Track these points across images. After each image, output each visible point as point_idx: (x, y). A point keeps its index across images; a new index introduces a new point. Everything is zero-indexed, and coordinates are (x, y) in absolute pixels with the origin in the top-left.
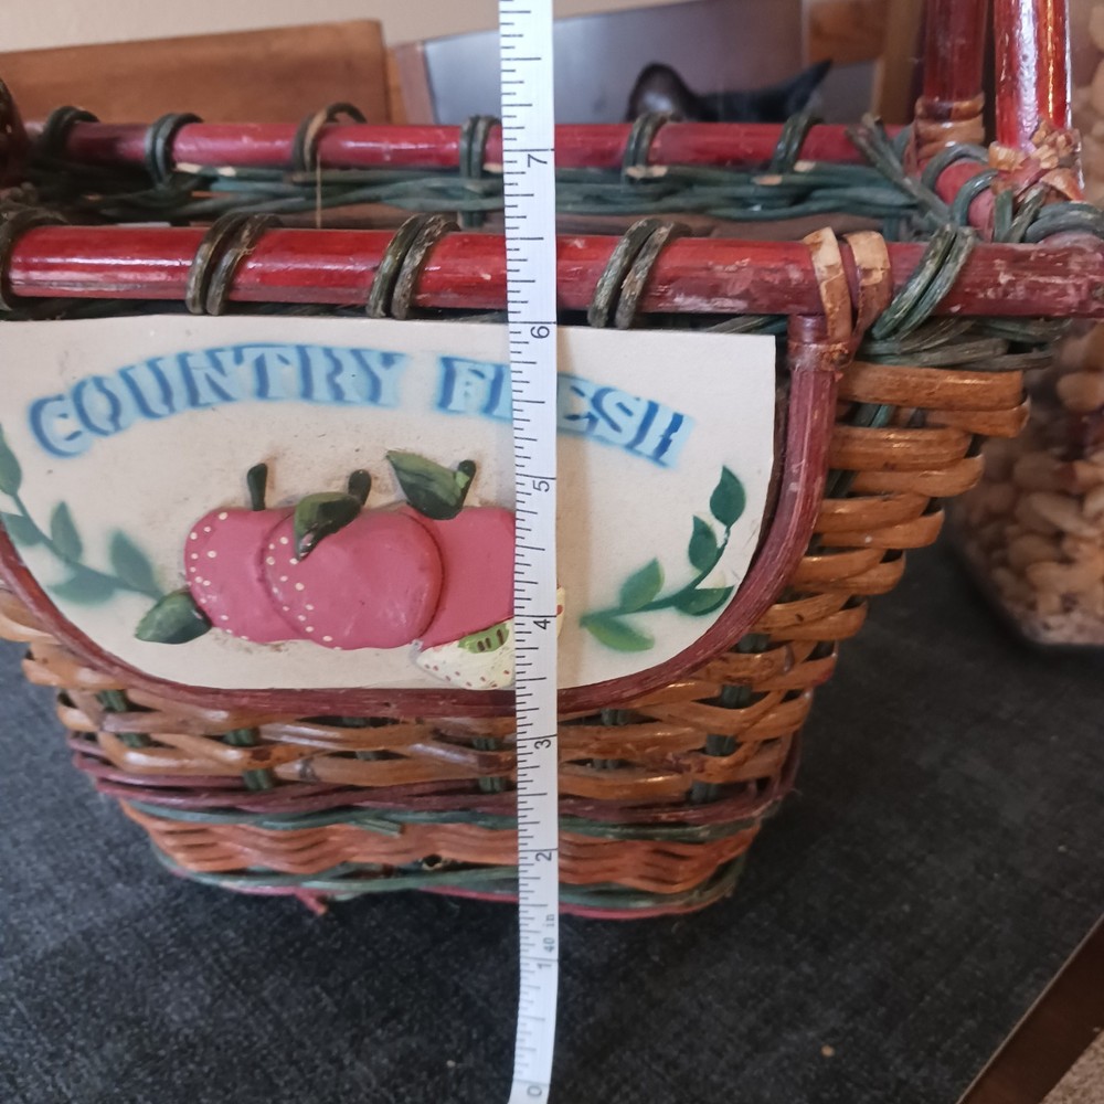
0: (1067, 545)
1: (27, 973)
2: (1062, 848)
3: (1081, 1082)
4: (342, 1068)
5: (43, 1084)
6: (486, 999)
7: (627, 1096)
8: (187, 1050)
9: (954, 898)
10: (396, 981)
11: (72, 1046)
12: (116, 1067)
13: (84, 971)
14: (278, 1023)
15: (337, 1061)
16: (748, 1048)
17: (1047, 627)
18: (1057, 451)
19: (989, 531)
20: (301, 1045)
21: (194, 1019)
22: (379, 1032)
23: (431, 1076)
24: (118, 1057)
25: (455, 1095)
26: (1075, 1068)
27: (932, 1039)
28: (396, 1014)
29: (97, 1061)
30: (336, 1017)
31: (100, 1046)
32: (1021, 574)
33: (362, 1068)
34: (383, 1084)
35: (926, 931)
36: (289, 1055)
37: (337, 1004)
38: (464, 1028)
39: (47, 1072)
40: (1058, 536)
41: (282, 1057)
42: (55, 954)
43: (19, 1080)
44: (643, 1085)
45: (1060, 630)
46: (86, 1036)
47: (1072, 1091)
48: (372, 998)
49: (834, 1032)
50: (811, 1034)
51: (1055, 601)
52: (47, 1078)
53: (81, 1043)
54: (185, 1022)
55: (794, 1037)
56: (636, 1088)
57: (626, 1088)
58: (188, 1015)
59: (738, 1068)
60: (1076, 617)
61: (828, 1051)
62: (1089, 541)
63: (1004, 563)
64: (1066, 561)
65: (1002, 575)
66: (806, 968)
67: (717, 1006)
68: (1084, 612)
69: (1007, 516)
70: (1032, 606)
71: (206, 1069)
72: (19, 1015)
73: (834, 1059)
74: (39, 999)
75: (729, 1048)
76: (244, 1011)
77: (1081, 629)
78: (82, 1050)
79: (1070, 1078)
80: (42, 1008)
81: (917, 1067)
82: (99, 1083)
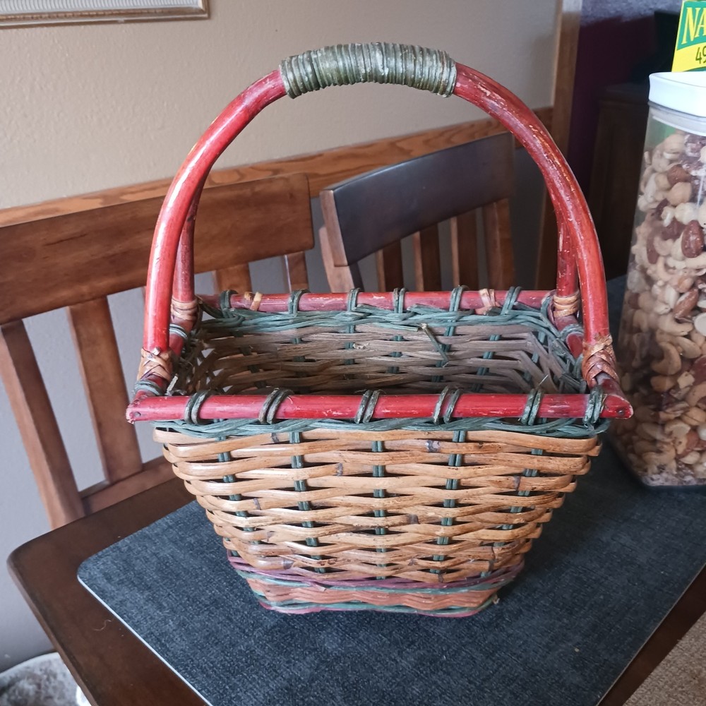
0: (658, 445)
1: (266, 633)
2: (662, 572)
3: (673, 658)
4: (397, 662)
5: (287, 672)
6: (445, 636)
7: (505, 668)
8: (337, 659)
9: (620, 593)
10: (409, 631)
11: (294, 658)
12: (313, 665)
13: (289, 632)
14: (368, 647)
15: (394, 660)
16: (547, 650)
17: (652, 479)
18: (652, 407)
19: (625, 437)
20: (380, 655)
21: (336, 648)
22: (408, 649)
23: (431, 663)
24: (313, 662)
25: (441, 670)
26: (670, 653)
27: (616, 645)
28: (413, 643)
29: (305, 663)
30: (390, 645)
31: (304, 658)
32: (640, 456)
33: (404, 663)
34: (414, 667)
35: (610, 606)
36: (376, 659)
37: (389, 640)
38: (440, 647)
39: (288, 668)
40: (654, 441)
41: (374, 659)
42: (274, 627)
43: (278, 671)
44: (510, 664)
45: (657, 480)
46: (298, 655)
47: (669, 661)
48: (402, 638)
49: (578, 643)
50: (570, 644)
51: (655, 469)
52: (288, 670)
53: (297, 657)
54: (333, 649)
55: (564, 646)
56: (507, 665)
57: (504, 665)
58: (334, 647)
59: (544, 657)
60: (664, 475)
61: (577, 650)
62: (667, 444)
63: (633, 451)
64: (659, 452)
65: (632, 457)
66: (565, 621)
67: (532, 635)
68: (667, 473)
69: (633, 431)
70: (646, 471)
71: (347, 665)
72: (269, 648)
73: (579, 653)
74: (275, 643)
75: (540, 650)
76: (354, 645)
77: (667, 480)
78: (298, 660)
79: (669, 657)
80: (277, 646)
81: (611, 655)
82: (308, 671)
